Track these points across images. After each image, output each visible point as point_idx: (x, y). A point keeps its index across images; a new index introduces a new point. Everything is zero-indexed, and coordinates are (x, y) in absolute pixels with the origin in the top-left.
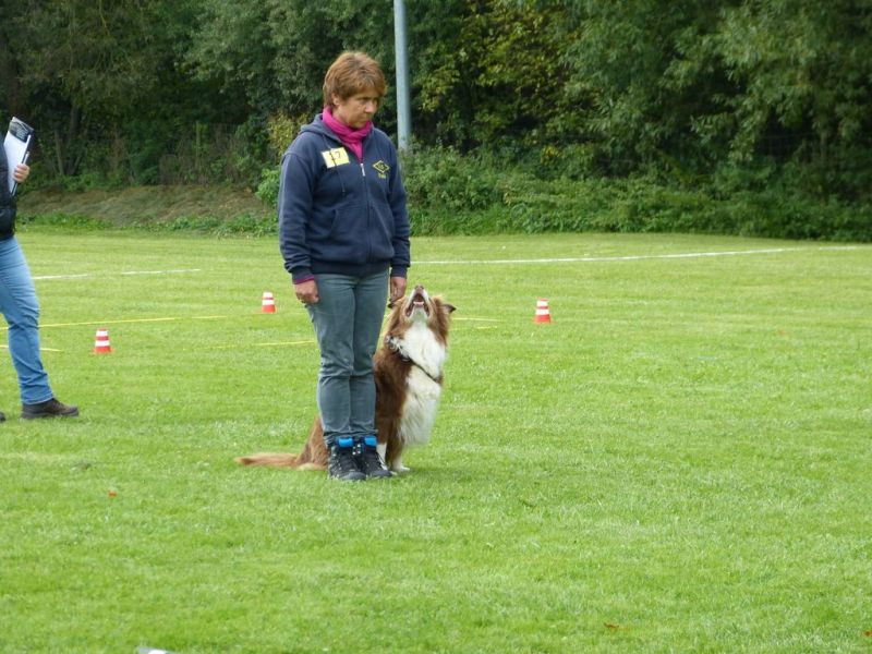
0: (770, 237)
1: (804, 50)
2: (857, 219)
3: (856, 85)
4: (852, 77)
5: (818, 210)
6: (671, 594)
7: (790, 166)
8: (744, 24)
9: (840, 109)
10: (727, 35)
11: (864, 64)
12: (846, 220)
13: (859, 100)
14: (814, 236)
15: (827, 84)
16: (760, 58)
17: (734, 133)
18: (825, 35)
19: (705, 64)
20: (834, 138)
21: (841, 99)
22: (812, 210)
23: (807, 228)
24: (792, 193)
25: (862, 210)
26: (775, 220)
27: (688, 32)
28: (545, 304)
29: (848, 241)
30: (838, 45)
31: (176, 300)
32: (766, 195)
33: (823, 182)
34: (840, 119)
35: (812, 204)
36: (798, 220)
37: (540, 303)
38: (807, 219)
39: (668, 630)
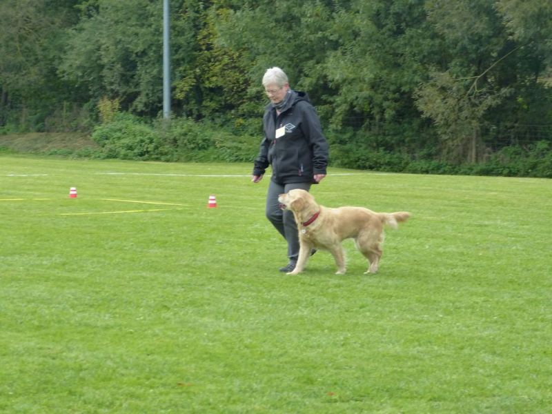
0: (349, 168)
1: (368, 74)
2: (392, 160)
3: (394, 92)
4: (392, 88)
5: (373, 155)
6: (222, 364)
7: (360, 132)
8: (338, 60)
9: (386, 104)
10: (329, 65)
11: (399, 81)
12: (387, 160)
13: (396, 100)
14: (371, 168)
15: (379, 91)
16: (345, 77)
17: (332, 115)
18: (379, 66)
19: (318, 79)
20: (382, 119)
21: (386, 99)
22: (370, 155)
23: (367, 164)
24: (361, 146)
25: (395, 156)
26: (351, 159)
27: (311, 63)
28: (213, 198)
29: (388, 171)
30: (386, 71)
31: (28, 190)
32: (347, 147)
33: (376, 141)
34: (384, 110)
35: (371, 152)
36: (363, 160)
37: (211, 197)
38: (367, 159)
39: (213, 387)
